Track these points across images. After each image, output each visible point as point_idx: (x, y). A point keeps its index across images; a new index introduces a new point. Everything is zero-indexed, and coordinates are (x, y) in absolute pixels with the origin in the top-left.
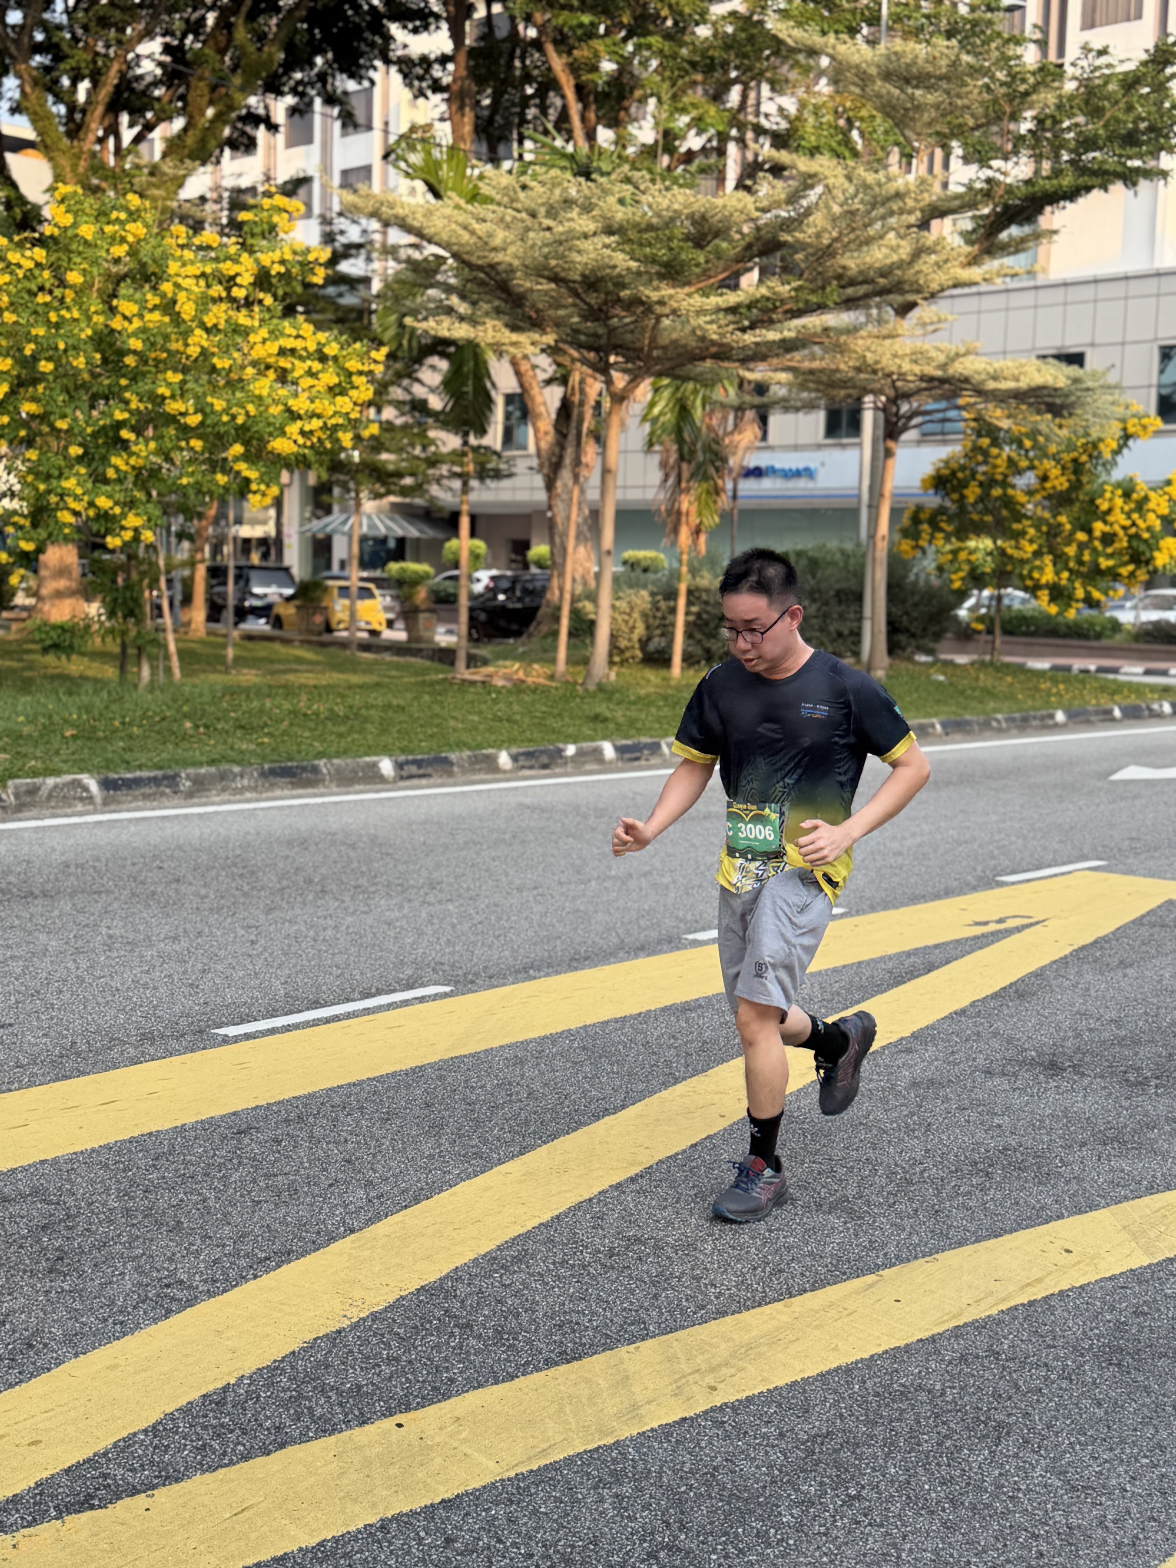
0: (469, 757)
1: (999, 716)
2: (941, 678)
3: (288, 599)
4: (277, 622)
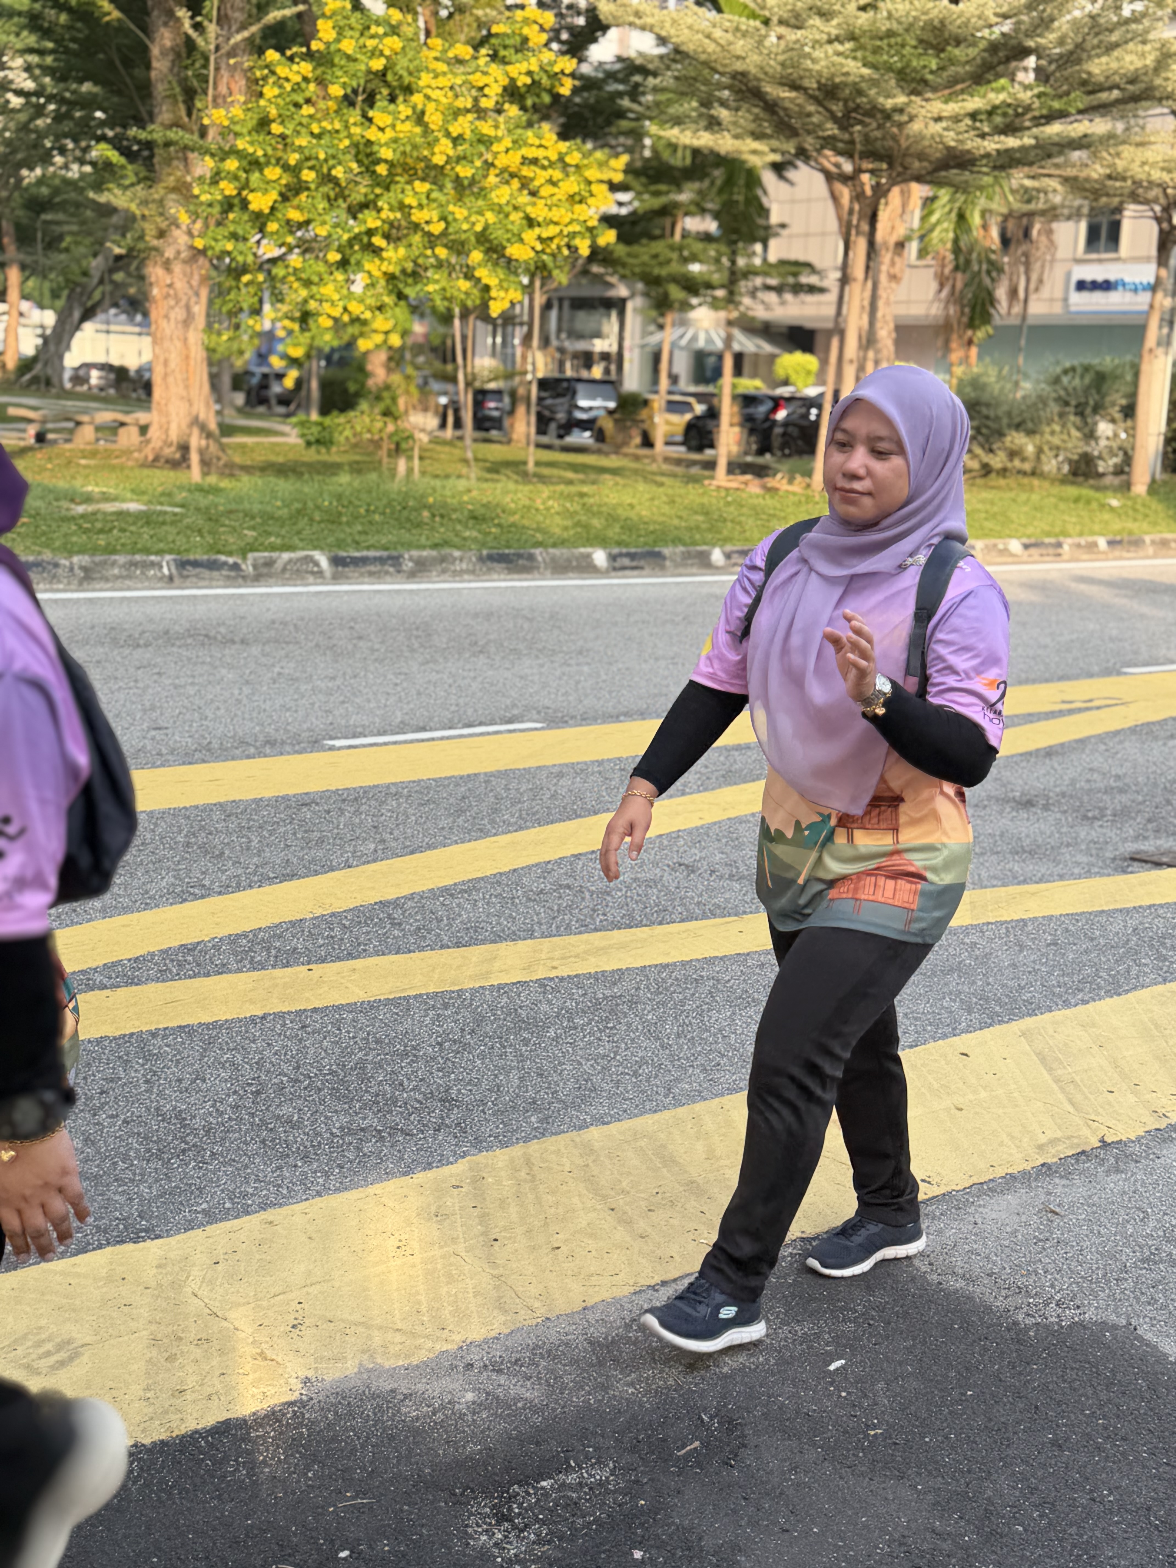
0: (682, 553)
3: (611, 412)
4: (600, 436)
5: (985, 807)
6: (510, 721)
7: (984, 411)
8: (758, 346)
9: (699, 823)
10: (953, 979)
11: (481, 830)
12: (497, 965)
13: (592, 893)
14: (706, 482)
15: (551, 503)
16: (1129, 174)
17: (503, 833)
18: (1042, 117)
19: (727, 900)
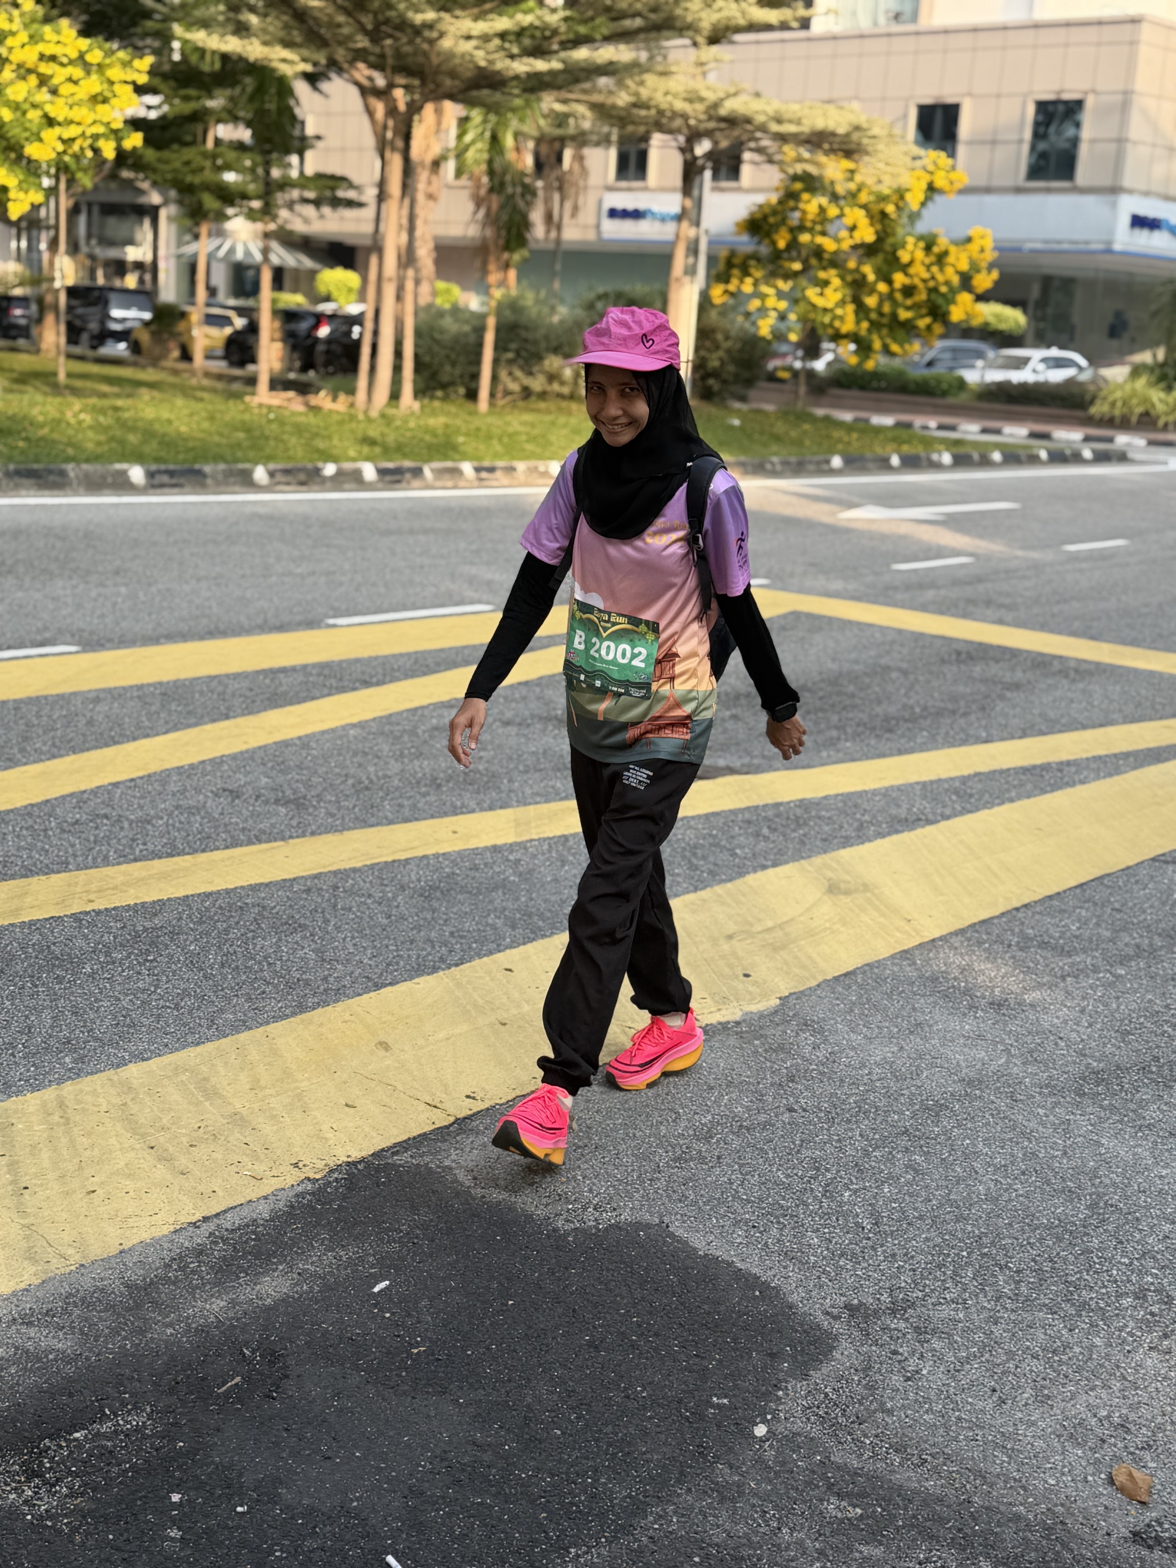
0: (224, 471)
1: (775, 459)
2: (736, 422)
3: (146, 324)
4: (136, 348)
5: (528, 726)
6: (42, 644)
7: (524, 334)
8: (299, 261)
9: (244, 747)
10: (498, 896)
11: (10, 760)
12: (28, 900)
13: (131, 822)
14: (247, 399)
15: (82, 416)
16: (653, 103)
17: (35, 762)
18: (569, 41)
19: (273, 826)
